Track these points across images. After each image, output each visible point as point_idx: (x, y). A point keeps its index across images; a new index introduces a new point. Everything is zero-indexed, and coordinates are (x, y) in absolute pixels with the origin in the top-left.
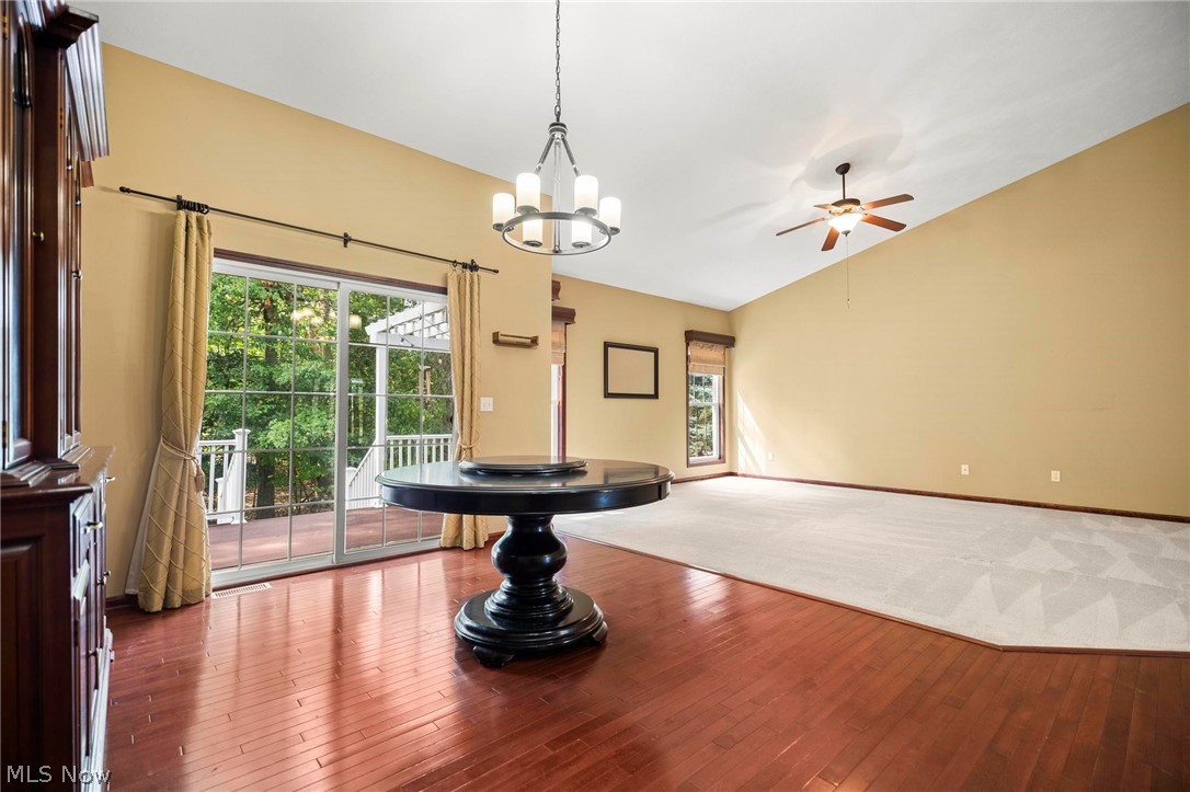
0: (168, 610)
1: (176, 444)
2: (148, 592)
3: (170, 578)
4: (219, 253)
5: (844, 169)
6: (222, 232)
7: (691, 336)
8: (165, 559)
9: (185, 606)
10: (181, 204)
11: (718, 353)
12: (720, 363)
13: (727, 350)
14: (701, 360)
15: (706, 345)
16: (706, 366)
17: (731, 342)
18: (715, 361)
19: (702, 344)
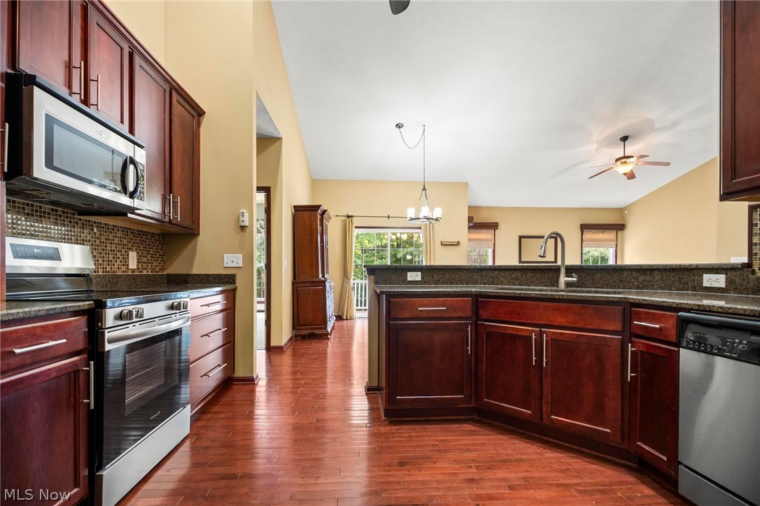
0: (347, 319)
1: (348, 279)
2: (343, 314)
3: (347, 312)
4: (356, 227)
5: (625, 139)
6: (357, 222)
7: (584, 227)
8: (346, 307)
9: (350, 319)
10: (348, 217)
11: (610, 235)
12: (612, 241)
13: (619, 233)
14: (593, 240)
15: (598, 231)
16: (598, 243)
17: (620, 227)
18: (606, 240)
19: (595, 231)
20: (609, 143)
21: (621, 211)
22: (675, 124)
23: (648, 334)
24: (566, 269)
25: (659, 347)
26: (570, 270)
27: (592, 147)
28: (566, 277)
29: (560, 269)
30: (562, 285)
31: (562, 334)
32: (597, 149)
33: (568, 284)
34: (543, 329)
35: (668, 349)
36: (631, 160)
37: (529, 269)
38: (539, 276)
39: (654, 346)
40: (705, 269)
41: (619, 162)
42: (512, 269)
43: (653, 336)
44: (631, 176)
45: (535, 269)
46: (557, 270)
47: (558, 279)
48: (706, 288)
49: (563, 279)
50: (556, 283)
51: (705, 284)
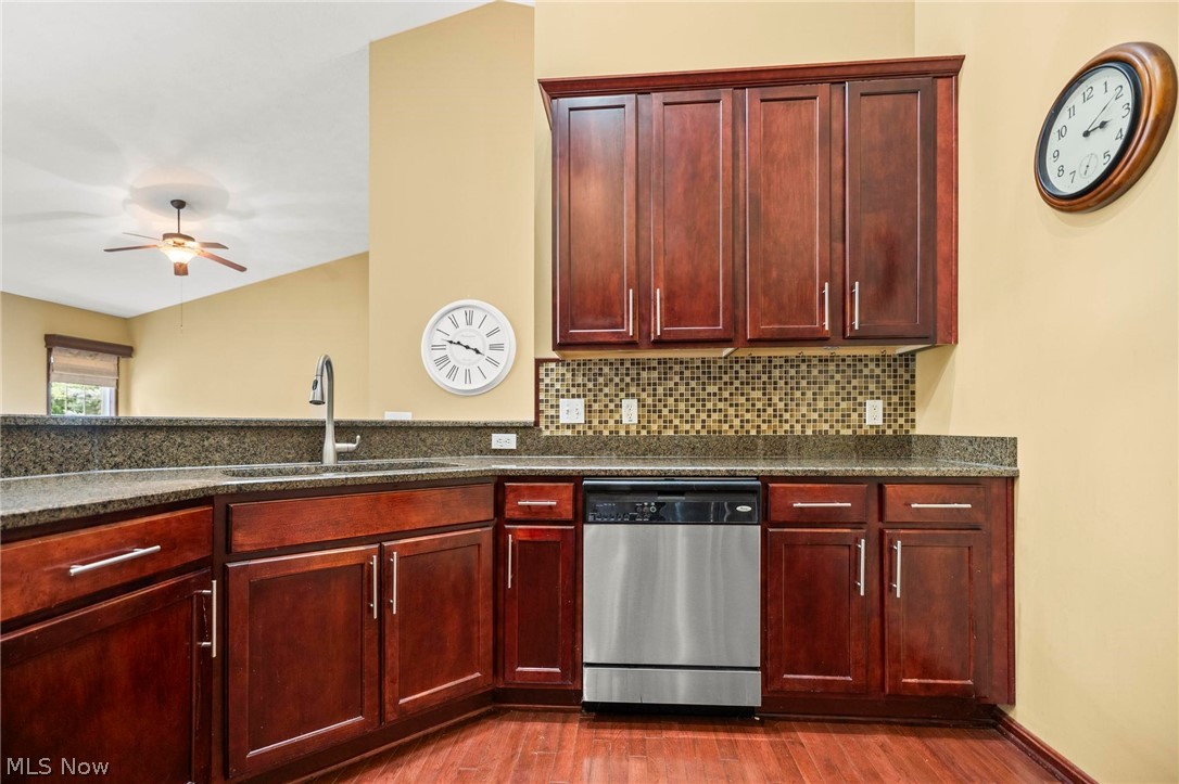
5: (178, 204)
7: (54, 342)
11: (106, 363)
12: (108, 373)
13: (122, 360)
14: (74, 369)
15: (83, 352)
16: (84, 377)
17: (126, 352)
18: (100, 372)
19: (76, 351)
20: (150, 199)
21: (126, 322)
22: (251, 214)
23: (533, 516)
24: (335, 427)
25: (549, 530)
26: (344, 430)
27: (121, 194)
28: (337, 442)
29: (325, 427)
30: (329, 457)
31: (417, 543)
32: (126, 202)
33: (340, 455)
34: (386, 544)
35: (563, 530)
36: (189, 243)
37: (249, 427)
38: (272, 441)
39: (541, 530)
40: (494, 427)
41: (170, 241)
42: (204, 428)
43: (542, 517)
44: (181, 270)
45: (263, 428)
46: (319, 428)
47: (322, 448)
48: (495, 450)
49: (330, 446)
50: (316, 454)
51: (495, 446)
